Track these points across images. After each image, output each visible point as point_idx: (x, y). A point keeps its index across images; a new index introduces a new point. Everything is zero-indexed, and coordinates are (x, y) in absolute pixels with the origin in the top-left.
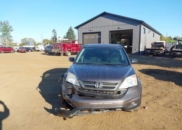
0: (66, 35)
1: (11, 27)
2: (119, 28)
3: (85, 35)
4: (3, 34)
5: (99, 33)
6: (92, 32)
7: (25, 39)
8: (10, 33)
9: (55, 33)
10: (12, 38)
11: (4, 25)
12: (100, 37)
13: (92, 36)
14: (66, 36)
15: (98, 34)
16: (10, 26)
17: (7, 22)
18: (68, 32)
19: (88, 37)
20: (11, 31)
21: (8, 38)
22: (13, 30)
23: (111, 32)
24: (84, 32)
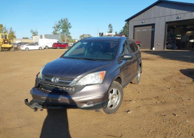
0: (123, 29)
1: (70, 24)
2: (178, 18)
3: (136, 28)
4: (63, 31)
5: (153, 25)
6: (144, 24)
7: (84, 35)
8: (68, 30)
9: (111, 28)
10: (70, 35)
11: (63, 23)
12: (153, 29)
13: (145, 29)
14: (122, 31)
15: (151, 27)
16: (68, 23)
17: (67, 20)
18: (125, 26)
19: (139, 31)
20: (70, 28)
21: (67, 35)
22: (71, 27)
23: (167, 23)
24: (135, 25)
